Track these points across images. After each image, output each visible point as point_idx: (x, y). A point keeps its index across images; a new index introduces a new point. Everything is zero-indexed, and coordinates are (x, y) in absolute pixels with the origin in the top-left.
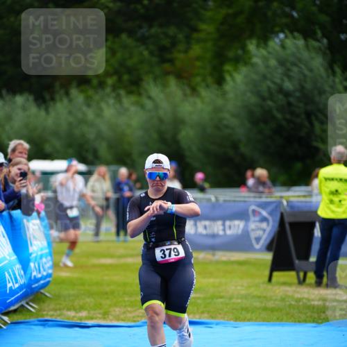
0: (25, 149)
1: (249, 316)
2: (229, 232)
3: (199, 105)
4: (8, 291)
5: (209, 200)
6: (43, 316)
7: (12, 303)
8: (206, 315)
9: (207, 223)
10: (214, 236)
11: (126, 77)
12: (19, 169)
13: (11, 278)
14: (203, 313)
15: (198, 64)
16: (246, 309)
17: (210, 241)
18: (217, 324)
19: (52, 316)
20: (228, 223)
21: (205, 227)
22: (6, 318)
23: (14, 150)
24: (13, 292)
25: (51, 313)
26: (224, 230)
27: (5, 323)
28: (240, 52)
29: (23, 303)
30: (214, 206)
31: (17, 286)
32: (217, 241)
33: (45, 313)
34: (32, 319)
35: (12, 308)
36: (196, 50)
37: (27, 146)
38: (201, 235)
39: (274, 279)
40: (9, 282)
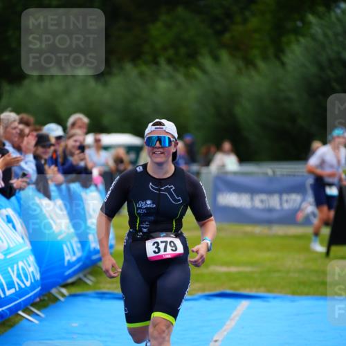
0: (84, 123)
1: (306, 290)
2: (286, 206)
3: (257, 78)
4: (66, 264)
5: (266, 174)
6: (100, 288)
7: (70, 276)
8: (263, 289)
9: (264, 197)
10: (270, 210)
11: (183, 50)
12: (76, 141)
13: (69, 252)
14: (259, 286)
15: (257, 36)
16: (303, 283)
17: (266, 216)
18: (274, 298)
19: (109, 288)
20: (285, 197)
21: (262, 201)
22: (64, 291)
23: (73, 125)
24: (71, 265)
25: (108, 286)
26: (281, 204)
27: (63, 295)
28: (299, 24)
29: (81, 275)
30: (271, 180)
31: (74, 259)
32: (275, 215)
33: (102, 286)
34: (90, 292)
35: (70, 281)
36: (254, 22)
37: (86, 120)
38: (258, 209)
39: (332, 254)
40: (67, 255)
